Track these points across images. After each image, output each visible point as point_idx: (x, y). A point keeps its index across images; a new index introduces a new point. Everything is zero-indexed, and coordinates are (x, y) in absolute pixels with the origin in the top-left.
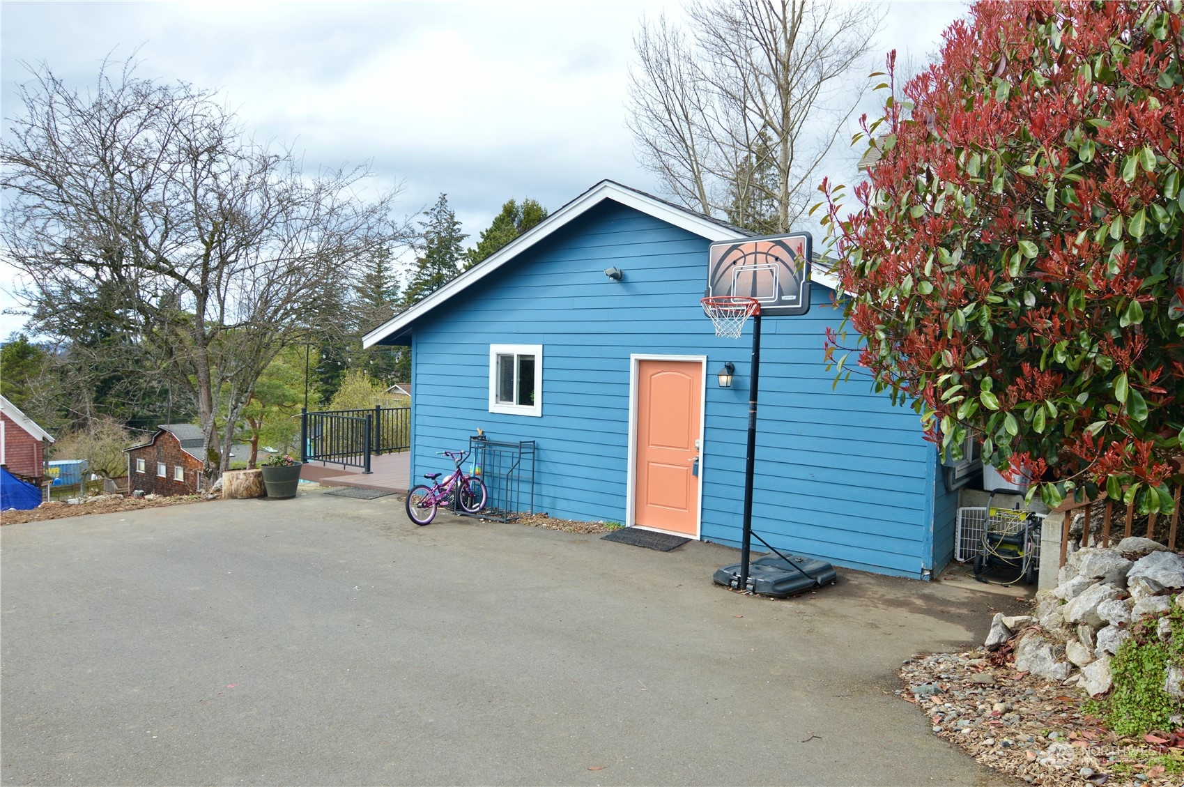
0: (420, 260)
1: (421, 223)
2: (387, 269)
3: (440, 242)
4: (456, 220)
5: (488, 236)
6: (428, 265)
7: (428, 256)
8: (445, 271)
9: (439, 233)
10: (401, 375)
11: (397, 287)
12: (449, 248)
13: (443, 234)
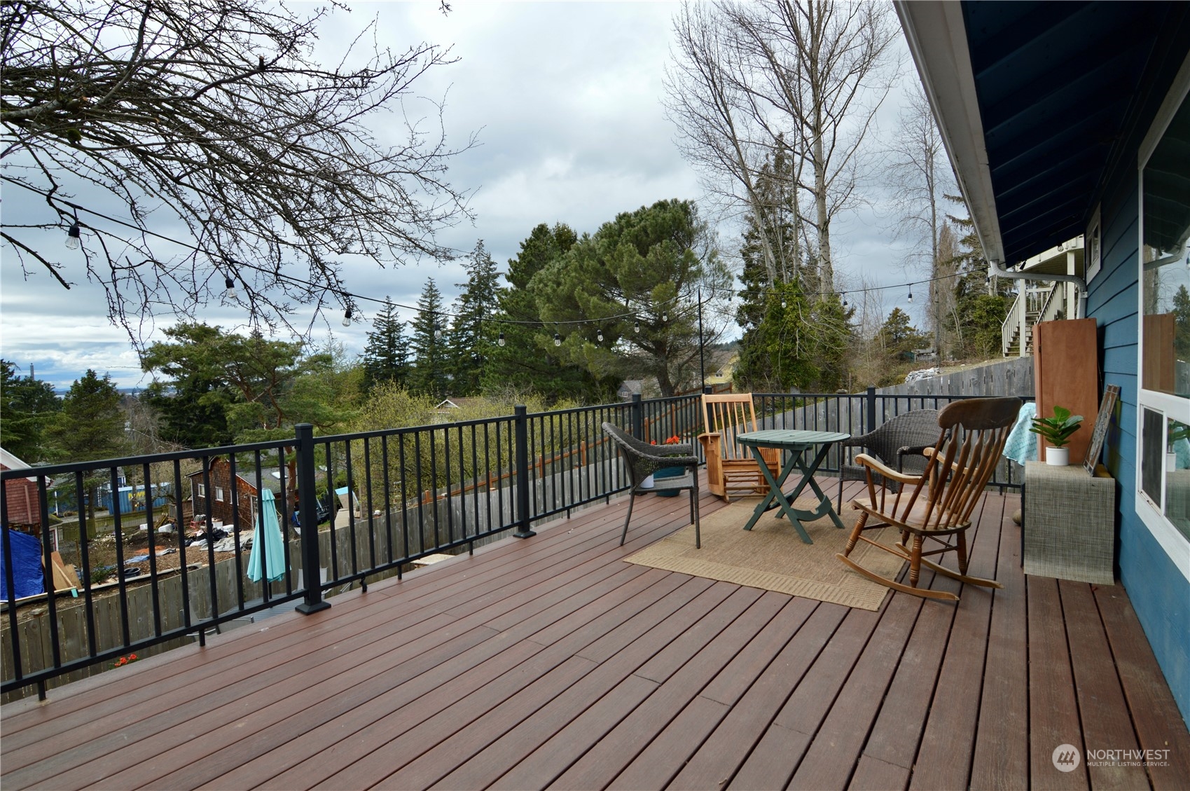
0: (464, 296)
1: (463, 265)
2: (437, 306)
3: (479, 282)
4: (492, 260)
5: (528, 245)
6: (471, 299)
7: (470, 292)
8: (484, 304)
9: (479, 273)
10: (454, 393)
11: (445, 321)
12: (488, 284)
13: (482, 273)
